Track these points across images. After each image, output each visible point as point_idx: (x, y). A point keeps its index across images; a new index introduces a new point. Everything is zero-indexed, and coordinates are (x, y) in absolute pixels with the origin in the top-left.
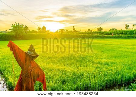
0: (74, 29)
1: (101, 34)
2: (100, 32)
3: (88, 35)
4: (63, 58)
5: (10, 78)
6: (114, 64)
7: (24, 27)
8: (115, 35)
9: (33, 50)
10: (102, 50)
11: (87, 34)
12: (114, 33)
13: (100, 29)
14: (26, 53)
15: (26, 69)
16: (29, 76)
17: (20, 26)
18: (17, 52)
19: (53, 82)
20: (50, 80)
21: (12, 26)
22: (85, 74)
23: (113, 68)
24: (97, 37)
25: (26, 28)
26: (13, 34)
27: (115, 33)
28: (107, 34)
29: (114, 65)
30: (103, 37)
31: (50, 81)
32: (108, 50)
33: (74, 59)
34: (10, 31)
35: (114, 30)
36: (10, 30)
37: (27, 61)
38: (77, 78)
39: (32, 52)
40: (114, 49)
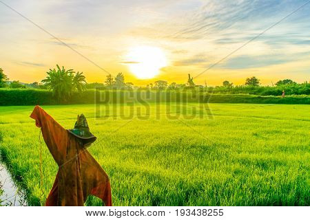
0: (190, 81)
1: (255, 94)
2: (252, 89)
3: (222, 95)
4: (159, 148)
5: (36, 187)
6: (280, 164)
7: (75, 75)
8: (289, 96)
9: (85, 127)
10: (254, 131)
11: (222, 91)
12: (287, 92)
13: (253, 81)
14: (69, 133)
15: (67, 168)
16: (73, 181)
17: (67, 72)
18: (49, 130)
19: (130, 200)
20: (125, 197)
21: (48, 73)
22: (208, 188)
23: (277, 174)
24: (245, 100)
25: (80, 77)
26: (50, 90)
27: (289, 90)
28: (270, 93)
29: (278, 168)
30: (259, 101)
31: (124, 199)
32: (268, 133)
33: (185, 150)
34: (44, 83)
35: (287, 84)
36: (44, 81)
37: (71, 150)
38: (187, 194)
39: (82, 130)
40: (284, 130)
